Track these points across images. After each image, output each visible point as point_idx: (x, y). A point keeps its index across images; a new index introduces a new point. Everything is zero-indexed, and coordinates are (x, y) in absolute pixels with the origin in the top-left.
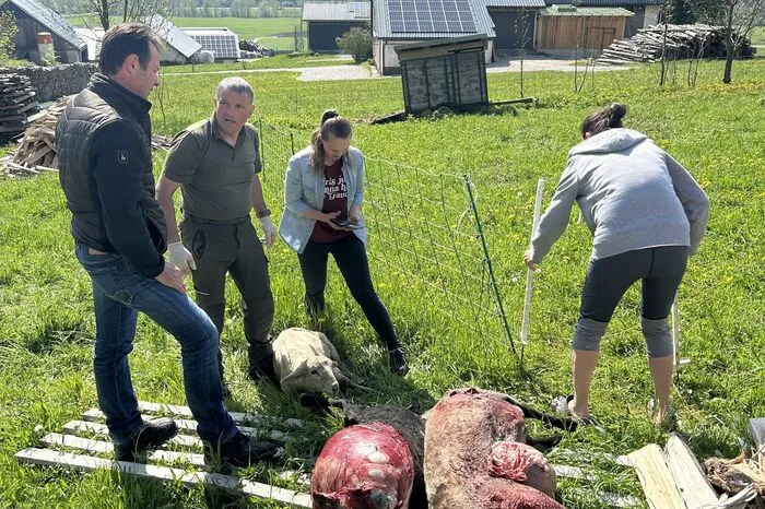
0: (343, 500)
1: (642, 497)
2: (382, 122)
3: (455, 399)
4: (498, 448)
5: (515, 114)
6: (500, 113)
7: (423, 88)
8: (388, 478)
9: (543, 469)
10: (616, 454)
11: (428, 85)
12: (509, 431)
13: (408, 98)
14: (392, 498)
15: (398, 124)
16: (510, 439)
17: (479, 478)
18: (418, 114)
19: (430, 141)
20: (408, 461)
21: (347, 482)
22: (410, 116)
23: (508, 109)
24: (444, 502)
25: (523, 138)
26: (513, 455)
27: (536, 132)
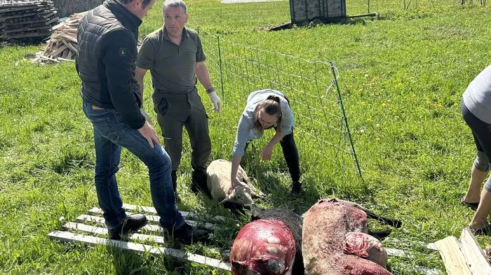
0: (251, 267)
1: (444, 270)
2: (276, 29)
3: (323, 205)
4: (350, 236)
5: (364, 24)
6: (354, 23)
7: (304, 6)
8: (279, 253)
9: (379, 250)
10: (427, 242)
11: (307, 5)
12: (357, 225)
13: (293, 13)
14: (281, 265)
15: (287, 30)
16: (358, 231)
17: (338, 255)
18: (300, 24)
19: (308, 42)
20: (292, 242)
21: (253, 254)
22: (295, 26)
23: (360, 21)
24: (315, 269)
25: (369, 39)
26: (359, 241)
27: (378, 35)
